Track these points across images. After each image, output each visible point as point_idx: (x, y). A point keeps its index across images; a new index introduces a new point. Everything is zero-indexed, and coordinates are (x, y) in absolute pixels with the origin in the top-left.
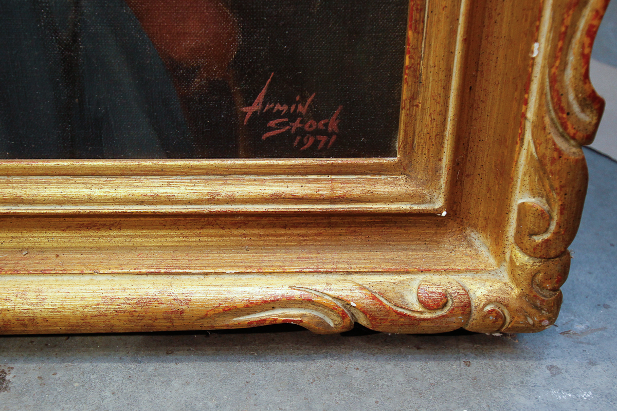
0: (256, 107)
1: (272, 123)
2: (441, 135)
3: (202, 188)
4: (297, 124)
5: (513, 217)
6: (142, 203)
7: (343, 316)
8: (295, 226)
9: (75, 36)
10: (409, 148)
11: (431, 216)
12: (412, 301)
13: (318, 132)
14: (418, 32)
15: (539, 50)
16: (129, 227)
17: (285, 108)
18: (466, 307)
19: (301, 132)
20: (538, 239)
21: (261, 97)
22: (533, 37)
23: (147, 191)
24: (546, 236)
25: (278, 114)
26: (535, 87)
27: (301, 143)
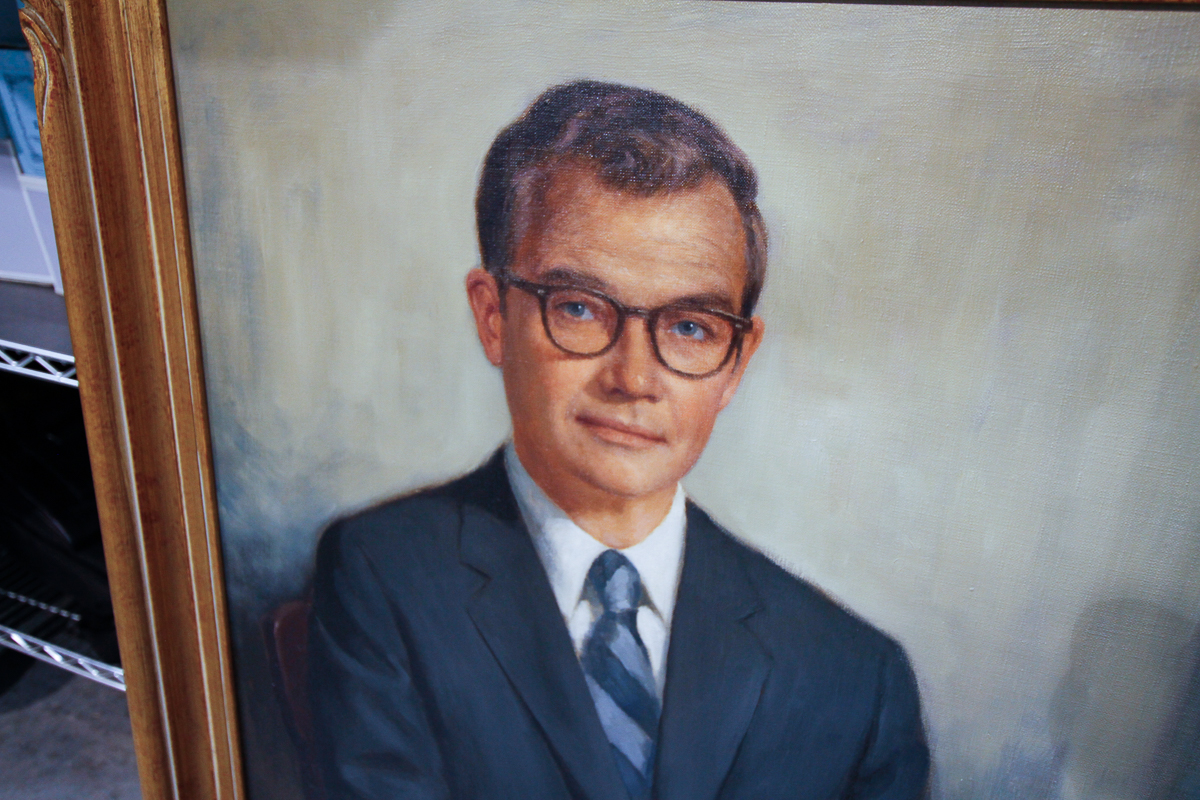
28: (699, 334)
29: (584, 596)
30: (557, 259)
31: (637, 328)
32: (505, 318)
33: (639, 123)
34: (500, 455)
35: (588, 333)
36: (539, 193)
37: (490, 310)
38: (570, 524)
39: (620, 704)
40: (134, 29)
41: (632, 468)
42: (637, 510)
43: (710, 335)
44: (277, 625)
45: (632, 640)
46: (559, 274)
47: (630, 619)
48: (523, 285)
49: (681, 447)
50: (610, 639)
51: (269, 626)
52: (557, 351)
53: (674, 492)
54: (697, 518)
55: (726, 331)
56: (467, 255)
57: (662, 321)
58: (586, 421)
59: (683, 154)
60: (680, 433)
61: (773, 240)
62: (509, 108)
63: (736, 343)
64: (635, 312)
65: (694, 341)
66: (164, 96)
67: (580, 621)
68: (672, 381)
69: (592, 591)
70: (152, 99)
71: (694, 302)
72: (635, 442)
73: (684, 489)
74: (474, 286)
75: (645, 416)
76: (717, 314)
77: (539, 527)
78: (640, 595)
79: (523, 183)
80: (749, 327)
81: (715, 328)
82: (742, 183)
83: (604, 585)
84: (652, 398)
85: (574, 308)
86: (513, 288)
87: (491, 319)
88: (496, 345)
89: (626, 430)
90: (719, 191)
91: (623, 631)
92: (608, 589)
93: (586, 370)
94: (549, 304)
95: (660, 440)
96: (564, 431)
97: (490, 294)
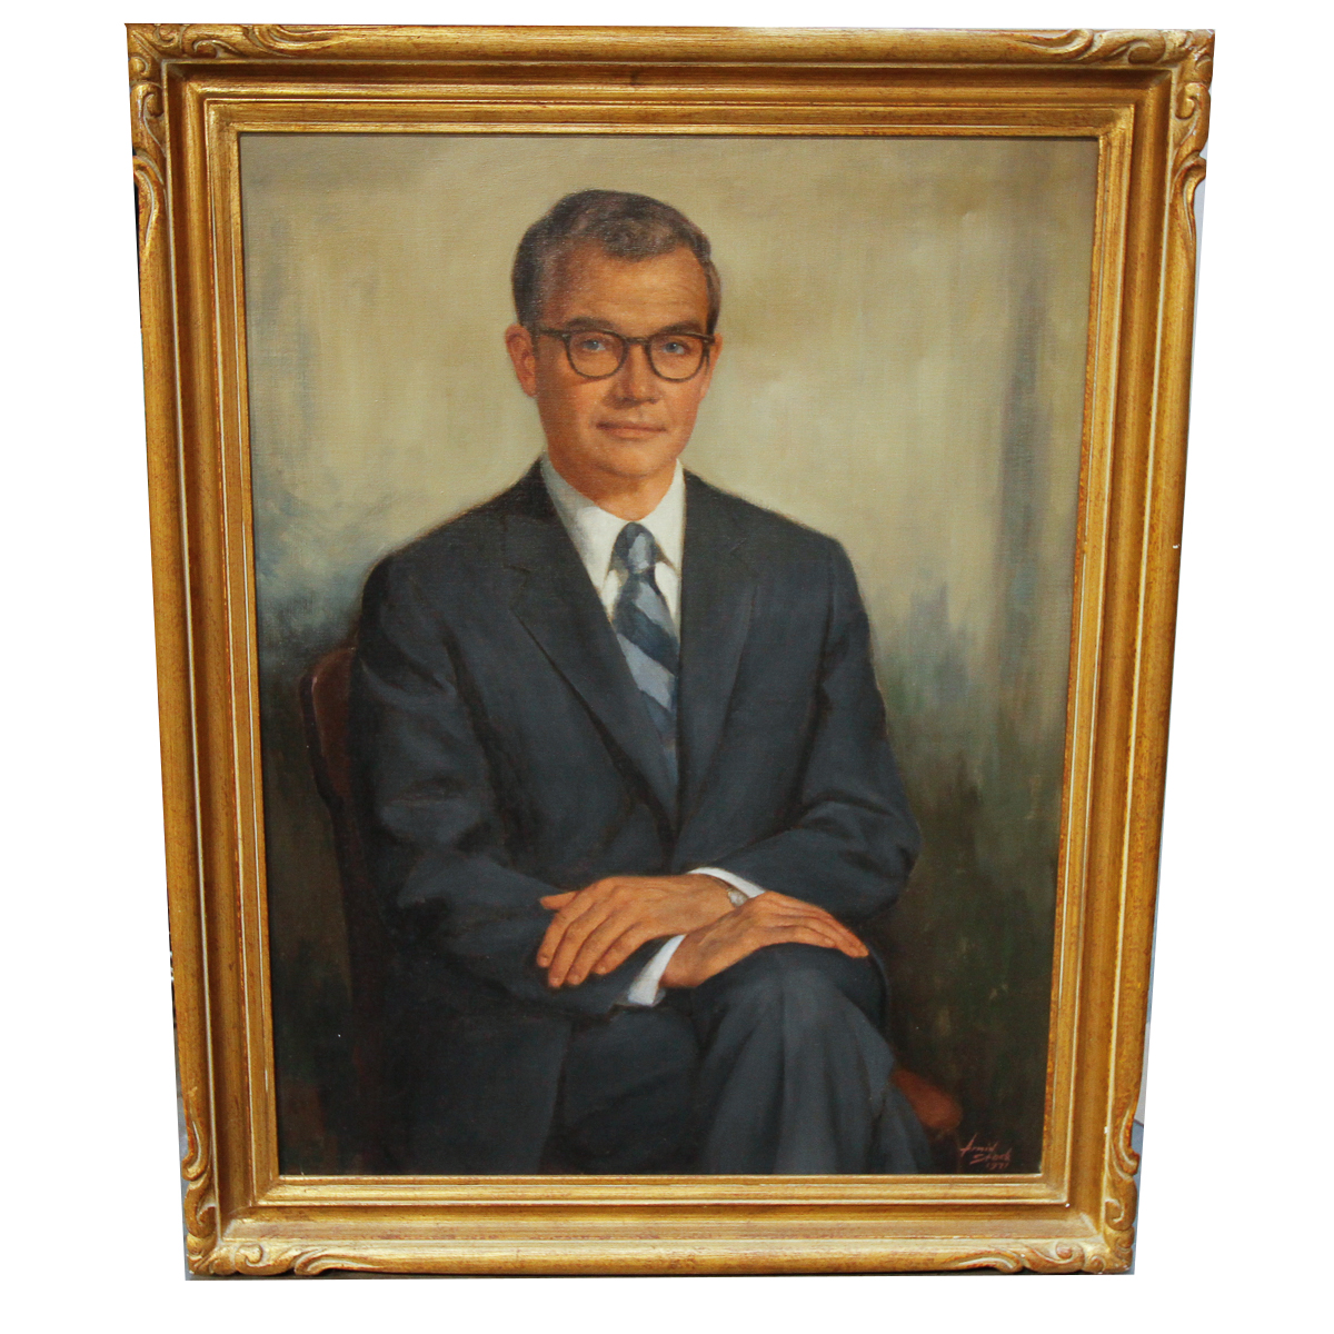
0: (968, 1148)
1: (976, 1156)
2: (1064, 1164)
3: (939, 1190)
4: (988, 1157)
5: (1103, 1208)
6: (907, 1198)
7: (1018, 1262)
8: (987, 1211)
9: (880, 1116)
10: (1047, 1170)
11: (1061, 1206)
12: (1053, 1253)
13: (999, 1161)
14: (1050, 1116)
15: (1107, 1130)
16: (895, 1211)
17: (982, 1149)
18: (1082, 1258)
19: (990, 1161)
20: (1116, 1221)
21: (970, 1144)
22: (1104, 1123)
23: (910, 1192)
24: (1120, 1219)
25: (979, 1152)
26: (1107, 1146)
27: (990, 1166)
28: (680, 351)
29: (611, 568)
30: (576, 310)
31: (637, 352)
32: (537, 359)
34: (538, 465)
35: (602, 360)
36: (562, 266)
37: (525, 355)
38: (599, 510)
39: (646, 652)
40: (216, 169)
41: (641, 455)
42: (648, 486)
43: (688, 350)
44: (315, 680)
45: (652, 593)
46: (577, 322)
47: (650, 576)
48: (550, 332)
49: (677, 432)
50: (635, 597)
51: (306, 683)
52: (578, 377)
53: (674, 467)
54: (694, 485)
55: (696, 345)
56: (507, 316)
57: (654, 345)
58: (604, 426)
59: (662, 232)
60: (675, 422)
61: (723, 281)
63: (705, 352)
64: (635, 341)
65: (678, 356)
66: (236, 219)
67: (608, 589)
68: (665, 386)
69: (619, 562)
70: (227, 221)
71: (674, 330)
72: (643, 434)
73: (682, 463)
74: (511, 339)
75: (649, 414)
76: (690, 335)
77: (572, 520)
78: (656, 554)
79: (548, 261)
80: (712, 341)
81: (690, 345)
82: (700, 245)
83: (627, 553)
84: (652, 401)
85: (591, 344)
86: (545, 338)
87: (526, 362)
88: (531, 381)
89: (634, 427)
90: (687, 254)
91: (645, 588)
92: (630, 556)
93: (602, 388)
94: (571, 345)
95: (661, 429)
96: (588, 436)
97: (524, 344)
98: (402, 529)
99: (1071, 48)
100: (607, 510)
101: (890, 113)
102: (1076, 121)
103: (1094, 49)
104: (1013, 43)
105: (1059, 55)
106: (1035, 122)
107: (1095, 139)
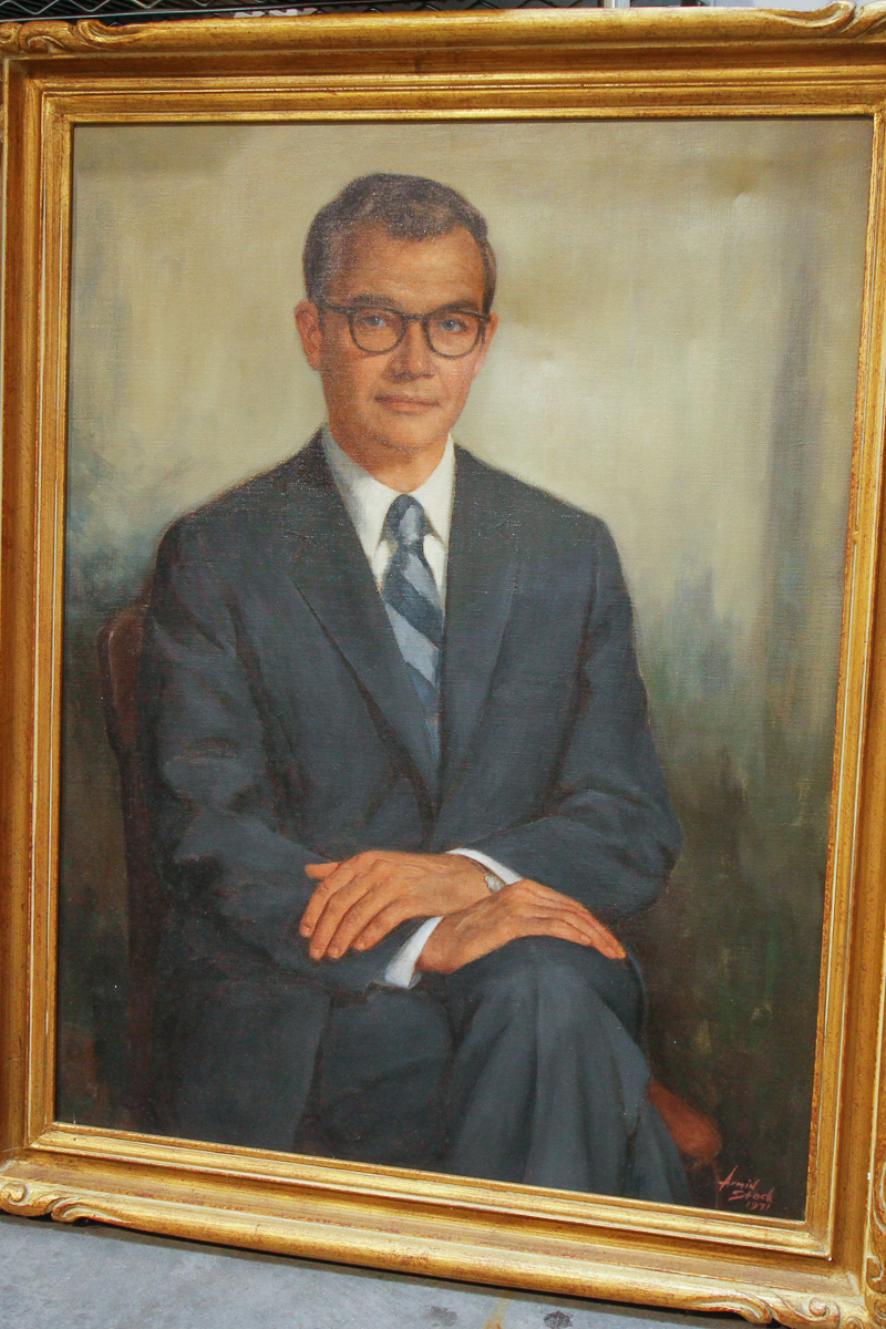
0: (726, 1182)
1: (735, 1192)
2: (827, 1212)
3: (691, 1224)
4: (748, 1195)
5: (865, 1265)
6: (657, 1228)
7: (765, 1312)
8: (744, 1255)
9: (635, 1134)
10: (811, 1220)
11: (824, 1259)
12: (806, 1308)
13: (760, 1201)
14: (814, 1156)
15: (870, 1176)
16: (650, 1242)
17: (742, 1185)
18: (837, 1319)
19: (751, 1199)
20: (875, 1280)
21: (729, 1177)
22: (867, 1169)
23: (661, 1222)
24: (879, 1279)
25: (739, 1188)
26: (870, 1195)
27: (751, 1206)
28: (457, 328)
29: (383, 537)
30: (361, 288)
31: (416, 329)
32: (323, 334)
33: (412, 195)
34: (319, 436)
35: (383, 336)
37: (313, 329)
38: (373, 481)
39: (411, 622)
40: (50, 155)
41: (416, 429)
42: (421, 460)
43: (464, 328)
44: (112, 634)
45: (420, 564)
46: (361, 298)
47: (419, 548)
48: (336, 308)
49: (450, 406)
50: (404, 568)
51: (103, 636)
52: (359, 352)
53: (446, 440)
54: (464, 459)
55: (472, 323)
56: (296, 292)
57: (432, 322)
58: (382, 399)
59: (442, 213)
60: (448, 398)
62: (327, 192)
63: (481, 331)
64: (415, 317)
65: (454, 334)
66: (66, 200)
67: (379, 558)
68: (440, 362)
69: (389, 533)
70: (57, 203)
71: (454, 307)
72: (417, 408)
73: (452, 436)
74: (300, 315)
75: (424, 389)
76: (468, 314)
77: (348, 490)
78: (425, 526)
80: (488, 319)
81: (467, 323)
82: (477, 226)
83: (397, 525)
84: (428, 376)
85: (372, 320)
86: (330, 312)
87: (313, 336)
88: (316, 355)
89: (410, 401)
90: (465, 234)
91: (413, 559)
92: (400, 527)
93: (381, 362)
94: (355, 320)
95: (435, 404)
96: (366, 408)
97: (311, 319)
98: (195, 493)
99: (830, 21)
100: (381, 482)
101: (659, 94)
102: (849, 99)
103: (855, 21)
104: (772, 17)
105: (820, 28)
106: (806, 100)
107: (870, 117)
